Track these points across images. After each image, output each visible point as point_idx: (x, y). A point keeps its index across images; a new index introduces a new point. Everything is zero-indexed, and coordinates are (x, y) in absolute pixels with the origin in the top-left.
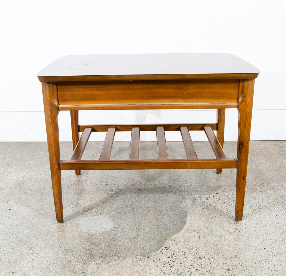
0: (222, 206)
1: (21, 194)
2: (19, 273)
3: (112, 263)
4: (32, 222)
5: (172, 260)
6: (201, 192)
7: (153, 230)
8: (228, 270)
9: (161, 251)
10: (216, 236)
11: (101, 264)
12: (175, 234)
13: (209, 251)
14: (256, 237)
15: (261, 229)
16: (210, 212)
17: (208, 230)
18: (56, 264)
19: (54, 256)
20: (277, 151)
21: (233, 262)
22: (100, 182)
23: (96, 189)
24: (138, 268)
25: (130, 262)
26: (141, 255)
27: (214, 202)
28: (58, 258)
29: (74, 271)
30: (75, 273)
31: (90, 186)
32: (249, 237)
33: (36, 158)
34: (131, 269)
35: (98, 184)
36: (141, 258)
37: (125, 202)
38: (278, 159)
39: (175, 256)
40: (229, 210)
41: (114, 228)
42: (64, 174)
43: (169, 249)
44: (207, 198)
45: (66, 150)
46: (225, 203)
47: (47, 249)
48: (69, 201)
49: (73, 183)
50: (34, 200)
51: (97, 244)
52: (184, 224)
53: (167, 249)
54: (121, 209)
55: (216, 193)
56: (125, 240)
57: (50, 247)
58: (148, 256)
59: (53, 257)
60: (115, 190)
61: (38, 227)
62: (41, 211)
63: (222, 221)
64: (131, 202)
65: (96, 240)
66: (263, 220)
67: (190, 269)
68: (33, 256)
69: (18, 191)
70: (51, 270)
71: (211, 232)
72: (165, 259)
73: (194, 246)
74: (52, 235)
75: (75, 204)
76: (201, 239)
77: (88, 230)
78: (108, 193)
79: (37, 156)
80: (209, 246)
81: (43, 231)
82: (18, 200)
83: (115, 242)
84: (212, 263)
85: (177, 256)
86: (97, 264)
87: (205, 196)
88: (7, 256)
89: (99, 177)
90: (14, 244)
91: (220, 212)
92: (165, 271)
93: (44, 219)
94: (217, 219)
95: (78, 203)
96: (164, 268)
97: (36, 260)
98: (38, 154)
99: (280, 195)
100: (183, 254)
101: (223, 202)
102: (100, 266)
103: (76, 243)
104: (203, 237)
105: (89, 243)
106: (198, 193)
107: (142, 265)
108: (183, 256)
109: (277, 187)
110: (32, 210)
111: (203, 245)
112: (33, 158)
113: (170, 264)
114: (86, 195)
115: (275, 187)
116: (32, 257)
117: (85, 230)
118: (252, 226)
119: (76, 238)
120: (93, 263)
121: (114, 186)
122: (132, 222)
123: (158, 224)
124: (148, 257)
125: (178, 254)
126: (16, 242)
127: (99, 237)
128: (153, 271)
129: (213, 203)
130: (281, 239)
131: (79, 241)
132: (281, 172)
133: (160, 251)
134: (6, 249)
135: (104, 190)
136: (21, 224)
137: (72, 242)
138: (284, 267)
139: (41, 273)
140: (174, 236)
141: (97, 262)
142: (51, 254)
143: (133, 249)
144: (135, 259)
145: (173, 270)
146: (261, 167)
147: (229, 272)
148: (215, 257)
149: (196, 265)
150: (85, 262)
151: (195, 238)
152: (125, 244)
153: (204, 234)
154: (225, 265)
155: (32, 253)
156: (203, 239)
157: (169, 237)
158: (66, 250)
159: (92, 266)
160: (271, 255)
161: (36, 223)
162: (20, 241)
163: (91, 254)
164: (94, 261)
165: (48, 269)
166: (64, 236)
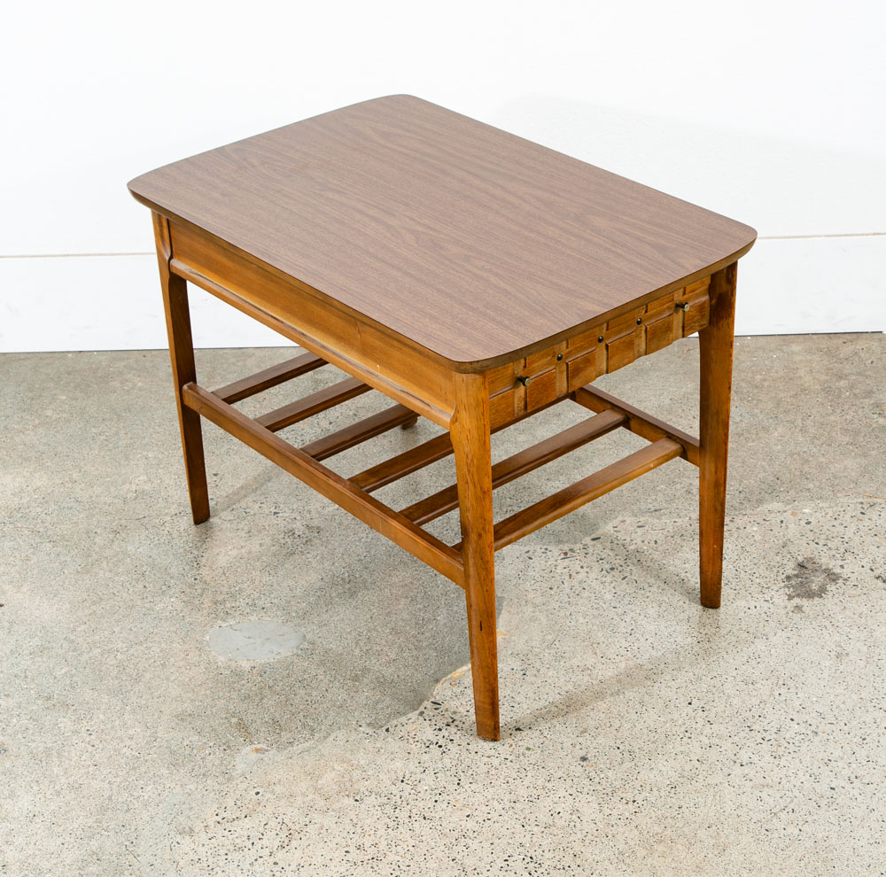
0: (604, 579)
1: (23, 555)
2: (62, 781)
3: (295, 748)
4: (72, 641)
5: (446, 734)
6: (551, 532)
7: (404, 654)
8: (584, 759)
9: (422, 714)
10: (571, 670)
11: (267, 751)
12: (462, 665)
13: (543, 711)
14: (675, 672)
15: (695, 649)
16: (567, 599)
17: (553, 651)
18: (155, 756)
19: (148, 734)
20: (824, 377)
21: (601, 740)
22: (257, 506)
23: (246, 528)
24: (362, 758)
25: (342, 743)
26: (369, 725)
27: (582, 567)
28: (158, 740)
29: (202, 771)
30: (204, 775)
31: (228, 518)
32: (655, 671)
33: (48, 420)
34: (343, 761)
35: (252, 512)
36: (370, 731)
37: (330, 570)
38: (814, 411)
39: (457, 726)
40: (619, 593)
41: (300, 652)
42: (145, 478)
43: (442, 708)
44: (566, 554)
45: (140, 384)
46: (612, 569)
47: (126, 717)
48: (170, 572)
49: (177, 511)
50: (66, 571)
51: (257, 699)
53: (438, 706)
54: (319, 594)
55: (594, 536)
56: (331, 686)
57: (134, 712)
58: (386, 727)
59: (144, 737)
60: (300, 533)
61: (91, 654)
62: (94, 607)
63: (595, 627)
64: (348, 572)
65: (254, 688)
66: (707, 622)
67: (489, 757)
68: (93, 737)
69: (12, 543)
70: (143, 769)
71: (560, 657)
73: (507, 697)
74: (134, 677)
75: (189, 581)
76: (529, 679)
77: (230, 660)
78: (282, 541)
79: (49, 413)
80: (546, 697)
81: (108, 666)
82: (19, 573)
83: (302, 692)
84: (547, 742)
85: (461, 725)
86: (257, 750)
87: (561, 546)
88: (23, 740)
89: (254, 487)
90: (35, 707)
91: (594, 598)
92: (426, 765)
93: (106, 632)
94: (581, 620)
95: (196, 579)
96: (426, 757)
97: (101, 746)
98: (50, 403)
99: (780, 541)
101: (608, 567)
102: (266, 756)
103: (200, 698)
104: (536, 672)
105: (234, 695)
106: (542, 538)
107: (371, 749)
109: (778, 514)
110: (68, 606)
111: (531, 695)
112: (37, 422)
113: (440, 746)
114: (217, 551)
115: (773, 515)
116: (88, 739)
117: (222, 658)
118: (672, 640)
119: (200, 683)
120: (247, 749)
121: (298, 518)
122: (350, 633)
123: (421, 637)
124: (387, 730)
125: (464, 720)
126: (39, 702)
127: (260, 678)
128: (398, 764)
129: (579, 569)
130: (739, 678)
131: (208, 692)
132: (811, 459)
133: (418, 712)
134: (15, 720)
135: (271, 533)
136: (42, 650)
137: (190, 695)
138: (724, 753)
139: (118, 780)
140: (459, 670)
141: (259, 746)
142: (139, 730)
143: (350, 708)
144: (353, 736)
145: (447, 761)
146: (753, 441)
147: (584, 763)
148: (558, 726)
150: (228, 747)
151: (512, 677)
152: (329, 696)
153: (537, 665)
154: (578, 747)
155: (88, 730)
156: (533, 678)
157: (446, 674)
158: (177, 716)
159: (246, 757)
160: (701, 722)
161: (85, 645)
162: (49, 699)
163: (242, 727)
164: (252, 743)
165: (134, 768)
166: (168, 679)
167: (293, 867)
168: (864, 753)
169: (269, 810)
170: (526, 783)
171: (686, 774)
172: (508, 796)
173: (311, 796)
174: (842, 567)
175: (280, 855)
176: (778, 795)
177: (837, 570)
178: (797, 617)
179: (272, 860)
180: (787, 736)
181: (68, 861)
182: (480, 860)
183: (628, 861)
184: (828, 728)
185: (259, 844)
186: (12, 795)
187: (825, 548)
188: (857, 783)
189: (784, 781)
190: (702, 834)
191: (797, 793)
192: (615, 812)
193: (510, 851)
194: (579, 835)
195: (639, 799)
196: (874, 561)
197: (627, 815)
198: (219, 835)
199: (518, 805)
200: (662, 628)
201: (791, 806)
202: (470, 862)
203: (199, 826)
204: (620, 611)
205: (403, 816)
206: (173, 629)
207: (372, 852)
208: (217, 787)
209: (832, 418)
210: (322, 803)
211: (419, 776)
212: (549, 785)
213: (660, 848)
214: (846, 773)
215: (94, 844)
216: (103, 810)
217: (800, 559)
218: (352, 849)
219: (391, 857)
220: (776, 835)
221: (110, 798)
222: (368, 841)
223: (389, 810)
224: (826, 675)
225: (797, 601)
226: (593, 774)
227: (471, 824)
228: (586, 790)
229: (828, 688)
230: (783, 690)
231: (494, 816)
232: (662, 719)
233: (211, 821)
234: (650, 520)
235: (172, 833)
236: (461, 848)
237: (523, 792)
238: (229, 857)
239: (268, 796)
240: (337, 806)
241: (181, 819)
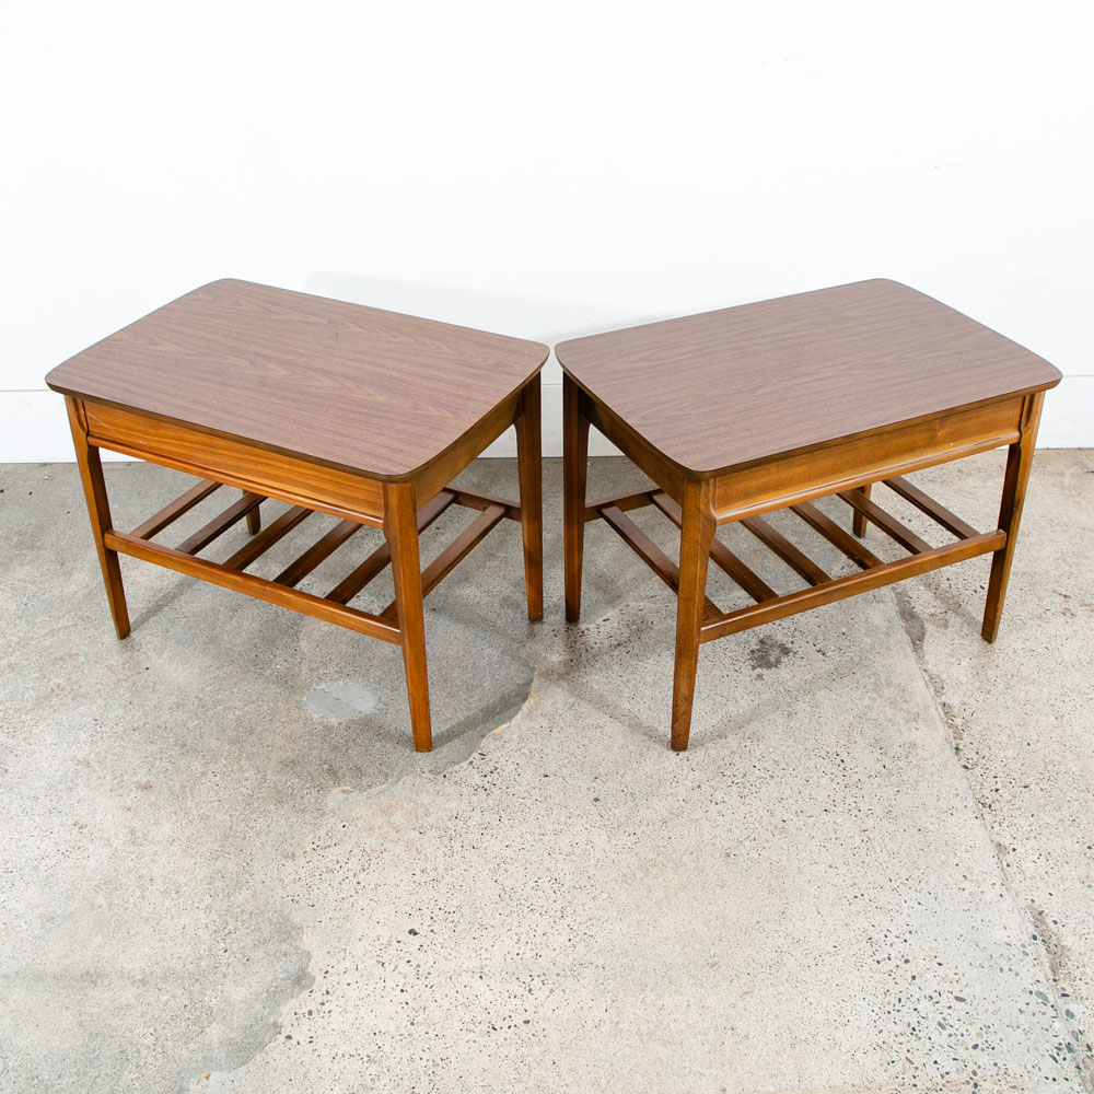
0: (612, 653)
2: (194, 813)
3: (373, 790)
4: (201, 700)
5: (490, 780)
8: (597, 800)
9: (471, 763)
11: (352, 792)
12: (503, 723)
13: (566, 761)
16: (585, 669)
17: (573, 712)
18: (265, 794)
19: (260, 776)
21: (610, 784)
24: (425, 799)
25: (409, 786)
26: (430, 771)
27: (596, 642)
28: (268, 781)
29: (301, 807)
30: (303, 811)
34: (410, 801)
36: (431, 776)
39: (498, 773)
40: (624, 664)
41: (376, 711)
43: (487, 758)
44: (584, 630)
46: (619, 645)
47: (243, 762)
50: (196, 642)
51: (344, 749)
52: (525, 699)
53: (484, 757)
55: (604, 618)
57: (248, 758)
58: (444, 774)
59: (256, 778)
61: (215, 710)
62: (217, 672)
65: (341, 741)
67: (523, 798)
68: (217, 778)
69: (155, 618)
70: (256, 805)
71: (579, 717)
72: (477, 779)
73: (538, 750)
74: (248, 729)
75: (290, 650)
76: (554, 734)
77: (322, 717)
80: (567, 749)
81: (228, 720)
82: (161, 642)
84: (568, 786)
85: (501, 772)
86: (344, 791)
87: (579, 626)
88: (164, 779)
90: (173, 753)
92: (474, 805)
93: (227, 692)
95: (296, 650)
96: (474, 798)
97: (223, 785)
100: (512, 767)
101: (616, 642)
102: (350, 797)
103: (299, 748)
104: (560, 729)
105: (326, 746)
107: (432, 792)
108: (514, 772)
110: (198, 670)
111: (556, 748)
113: (486, 790)
114: (312, 627)
116: (213, 780)
117: (316, 716)
119: (299, 735)
120: (336, 790)
124: (445, 776)
125: (504, 768)
126: (176, 748)
127: (346, 732)
128: (453, 804)
129: (593, 645)
131: (306, 743)
133: (468, 761)
134: (158, 763)
136: (179, 705)
137: (291, 745)
139: (237, 813)
140: (501, 727)
141: (345, 788)
142: (252, 773)
144: (418, 780)
145: (491, 801)
147: (597, 804)
148: (576, 773)
149: (537, 790)
150: (321, 788)
151: (541, 733)
153: (561, 723)
154: (592, 790)
155: (213, 772)
156: (558, 735)
157: (490, 731)
158: (281, 763)
159: (334, 797)
160: (686, 769)
161: (211, 703)
162: (183, 746)
163: (332, 772)
164: (339, 785)
165: (249, 804)
166: (274, 732)
167: (372, 886)
168: (807, 792)
169: (354, 840)
170: (552, 820)
171: (674, 811)
172: (538, 830)
173: (385, 830)
174: (792, 642)
175: (362, 876)
176: (744, 827)
177: (789, 646)
178: (759, 684)
179: (356, 880)
180: (751, 780)
181: (200, 877)
182: (517, 881)
183: (629, 881)
184: (781, 773)
185: (345, 867)
186: (156, 823)
187: (780, 628)
188: (802, 816)
189: (748, 816)
190: (686, 859)
191: (757, 825)
192: (620, 843)
193: (539, 874)
194: (593, 861)
195: (639, 832)
196: (816, 638)
197: (629, 844)
198: (315, 860)
199: (546, 838)
200: (657, 693)
201: (753, 836)
202: (508, 884)
203: (299, 852)
204: (624, 679)
205: (457, 845)
206: (279, 691)
207: (433, 875)
208: (313, 821)
209: (785, 522)
210: (395, 834)
211: (469, 814)
212: (570, 821)
213: (654, 871)
214: (794, 808)
215: (219, 864)
216: (225, 837)
217: (761, 636)
218: (418, 872)
219: (448, 879)
220: (741, 859)
221: (231, 828)
222: (429, 866)
223: (445, 841)
224: (780, 730)
225: (758, 670)
226: (603, 812)
227: (509, 853)
228: (598, 825)
229: (781, 742)
230: (748, 743)
231: (527, 846)
232: (656, 767)
233: (309, 848)
234: (648, 604)
235: (279, 857)
236: (501, 871)
237: (549, 827)
238: (323, 877)
239: (352, 828)
240: (405, 838)
241: (286, 846)
